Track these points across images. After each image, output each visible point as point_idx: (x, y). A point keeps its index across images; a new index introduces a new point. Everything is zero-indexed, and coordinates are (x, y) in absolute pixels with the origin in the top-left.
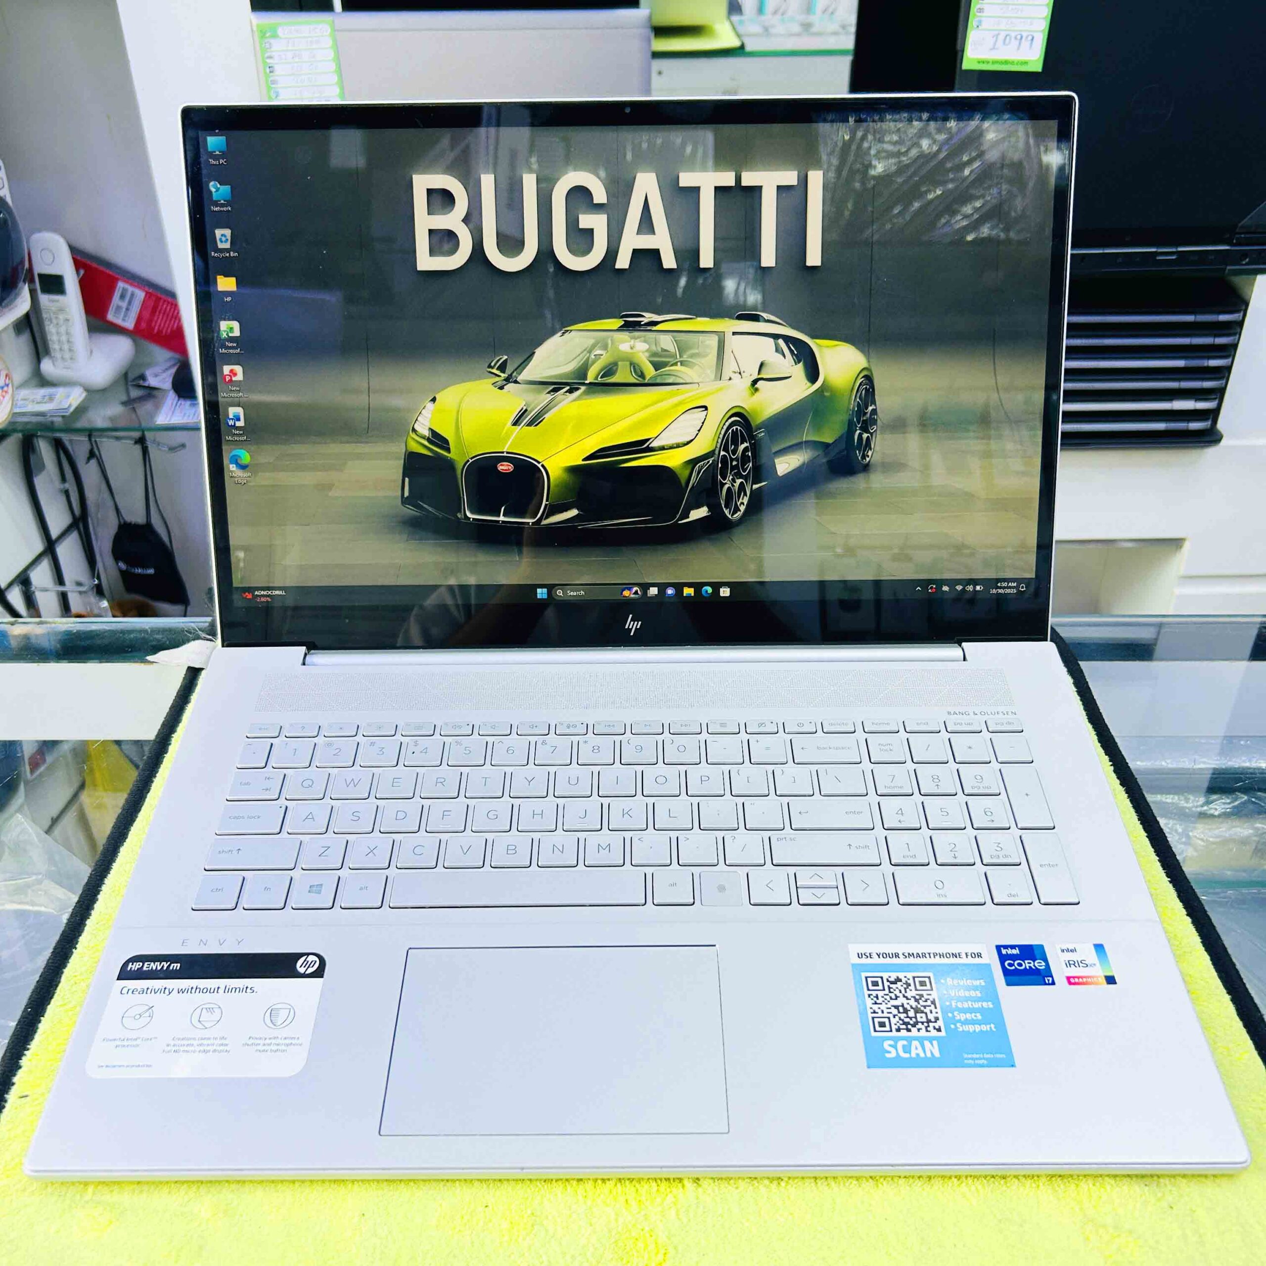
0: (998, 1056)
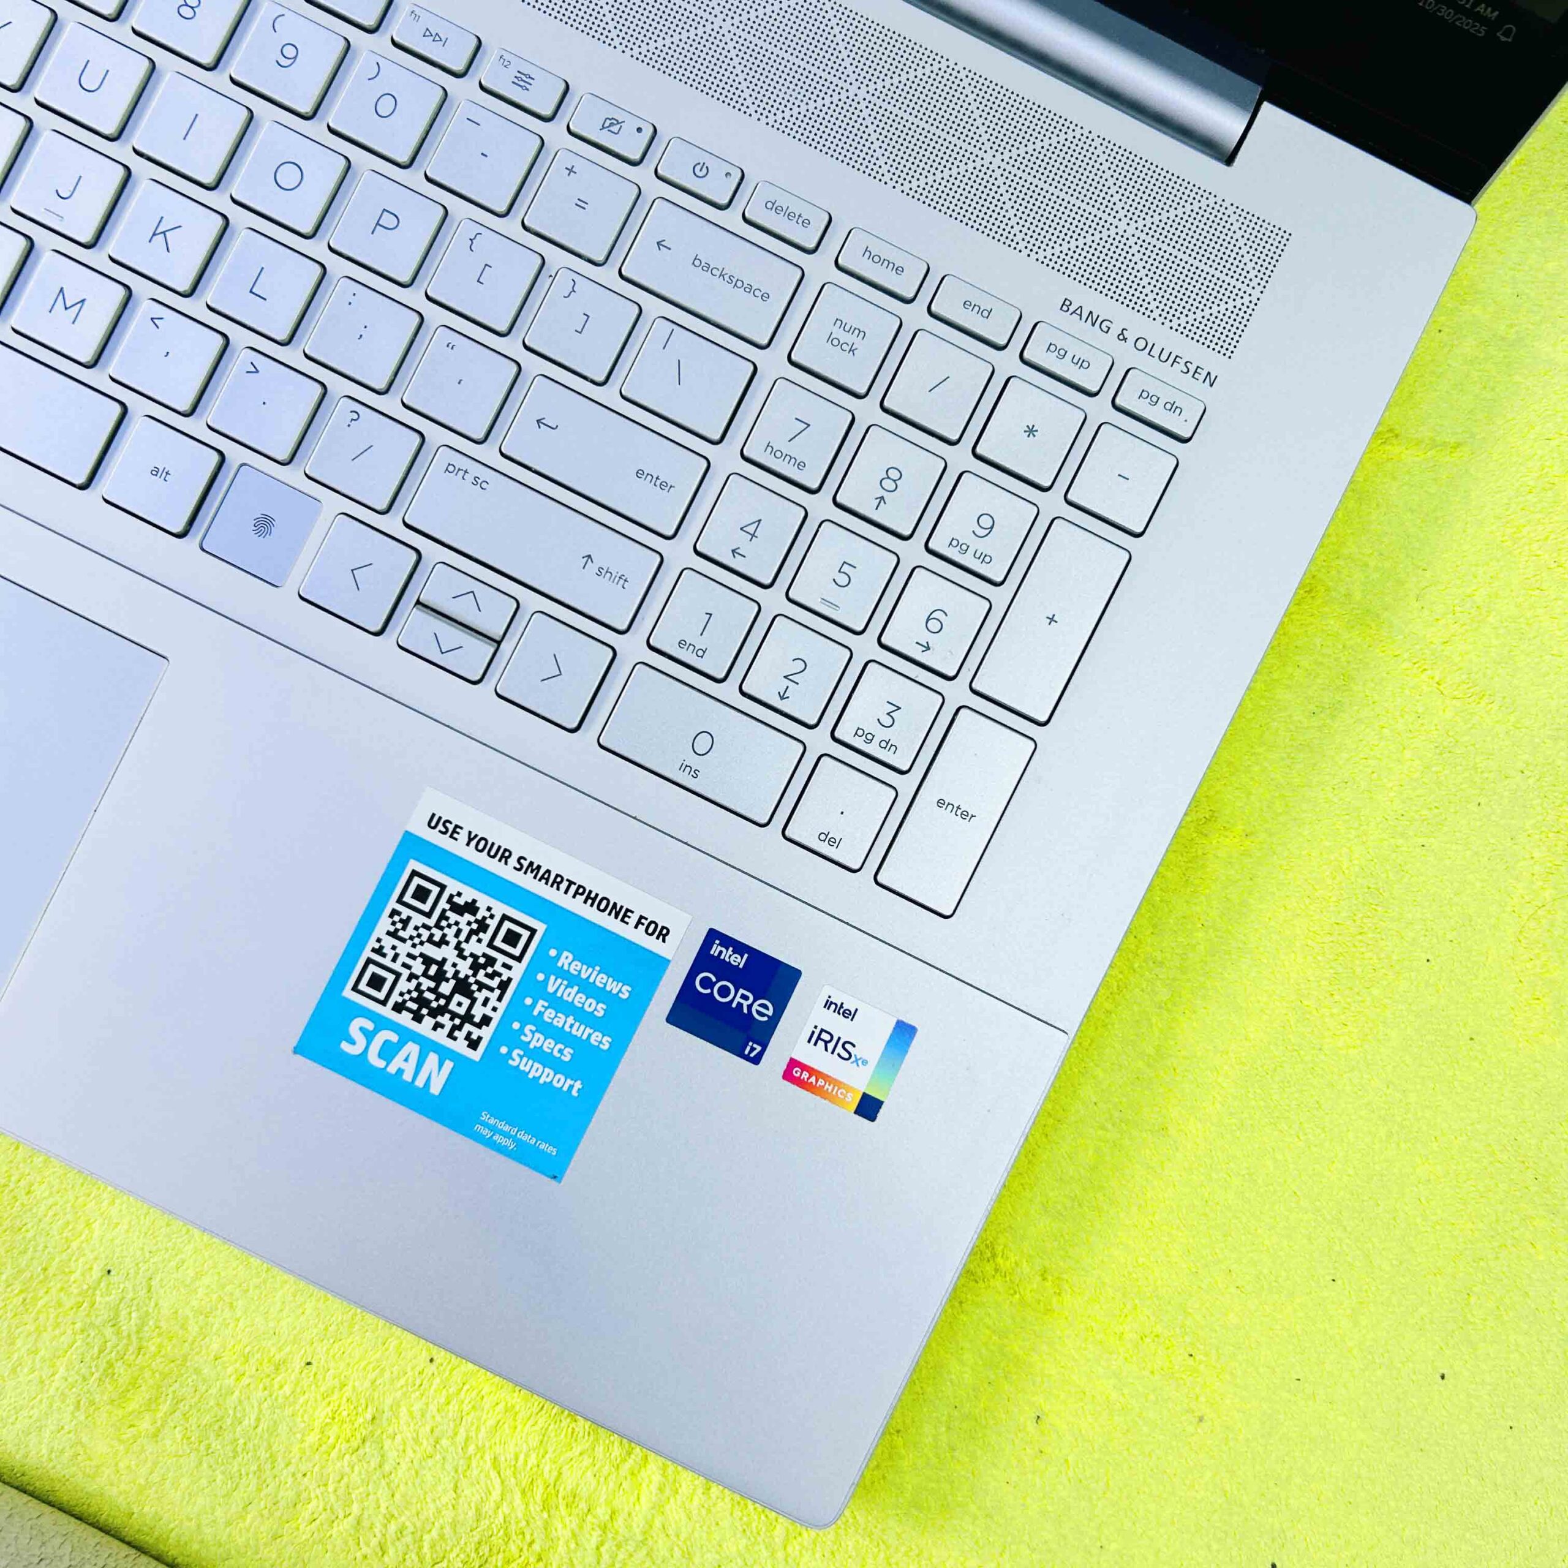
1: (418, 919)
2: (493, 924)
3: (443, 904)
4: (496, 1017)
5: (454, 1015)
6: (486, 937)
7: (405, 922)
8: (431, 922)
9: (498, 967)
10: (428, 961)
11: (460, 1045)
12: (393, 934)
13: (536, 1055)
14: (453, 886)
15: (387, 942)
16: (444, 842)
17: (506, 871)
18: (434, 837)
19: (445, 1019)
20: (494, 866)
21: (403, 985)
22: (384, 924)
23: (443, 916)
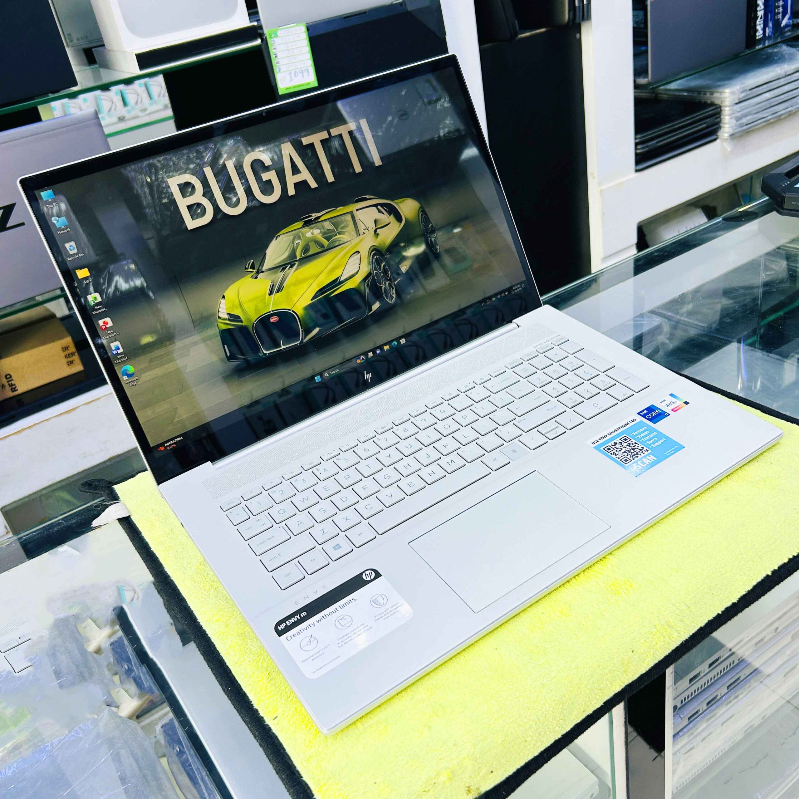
0: (676, 447)
1: (615, 451)
2: (620, 441)
3: (613, 447)
4: (642, 446)
5: (639, 452)
6: (623, 443)
7: (614, 453)
8: (616, 449)
9: (631, 443)
10: (625, 452)
11: (646, 453)
12: (616, 455)
13: (654, 443)
14: (610, 444)
15: (617, 456)
16: (598, 443)
17: (609, 437)
18: (596, 444)
19: (639, 453)
20: (607, 438)
21: (629, 457)
22: (613, 456)
23: (616, 448)
